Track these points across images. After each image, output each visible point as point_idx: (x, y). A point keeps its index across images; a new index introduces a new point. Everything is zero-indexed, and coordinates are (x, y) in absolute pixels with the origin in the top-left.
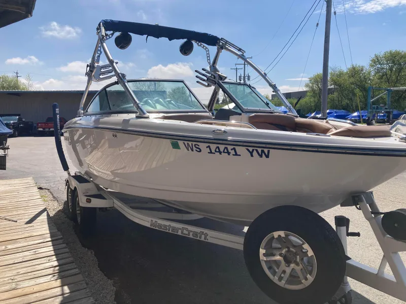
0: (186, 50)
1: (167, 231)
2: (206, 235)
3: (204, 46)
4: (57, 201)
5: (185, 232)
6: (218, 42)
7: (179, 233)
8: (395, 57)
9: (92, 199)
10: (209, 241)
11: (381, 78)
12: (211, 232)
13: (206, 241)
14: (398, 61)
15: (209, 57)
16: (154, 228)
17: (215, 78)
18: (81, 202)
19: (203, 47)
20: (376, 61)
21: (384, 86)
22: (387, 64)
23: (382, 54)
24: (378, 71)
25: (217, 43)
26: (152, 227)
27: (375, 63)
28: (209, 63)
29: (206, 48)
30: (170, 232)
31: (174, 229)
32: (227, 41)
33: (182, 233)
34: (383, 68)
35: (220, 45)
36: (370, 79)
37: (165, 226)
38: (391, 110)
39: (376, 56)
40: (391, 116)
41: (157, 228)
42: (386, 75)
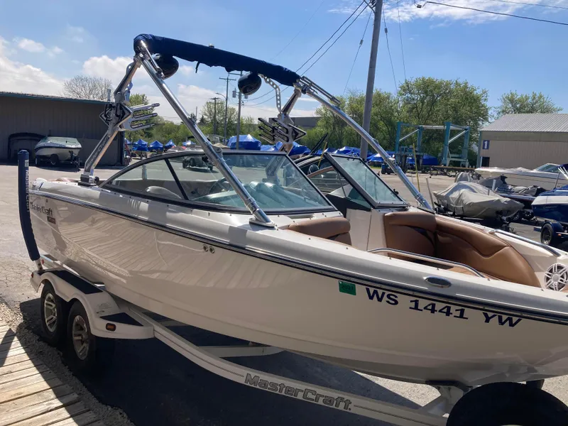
0: (248, 86)
1: (277, 392)
2: (348, 403)
3: (274, 84)
4: (6, 303)
5: (310, 395)
6: (297, 81)
7: (300, 396)
8: (428, 86)
9: (117, 324)
10: (352, 411)
11: (410, 111)
12: (356, 399)
13: (348, 411)
14: (431, 91)
15: (280, 100)
16: (253, 386)
17: (287, 132)
18: (95, 328)
19: (272, 85)
20: (406, 88)
21: (415, 122)
22: (419, 94)
23: (413, 81)
24: (407, 102)
25: (295, 82)
26: (248, 384)
27: (404, 90)
28: (279, 109)
29: (277, 87)
30: (283, 393)
31: (289, 390)
32: (312, 82)
33: (304, 396)
34: (413, 99)
35: (299, 86)
36: (397, 111)
37: (274, 385)
38: (422, 154)
39: (406, 83)
40: (421, 161)
41: (258, 387)
42: (417, 108)
